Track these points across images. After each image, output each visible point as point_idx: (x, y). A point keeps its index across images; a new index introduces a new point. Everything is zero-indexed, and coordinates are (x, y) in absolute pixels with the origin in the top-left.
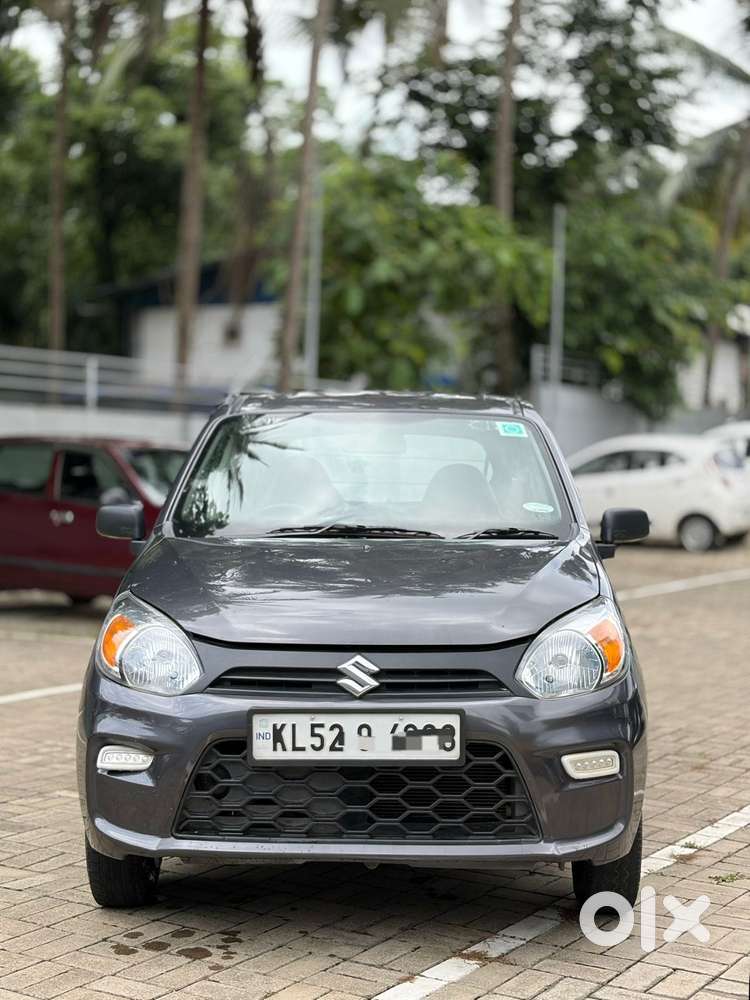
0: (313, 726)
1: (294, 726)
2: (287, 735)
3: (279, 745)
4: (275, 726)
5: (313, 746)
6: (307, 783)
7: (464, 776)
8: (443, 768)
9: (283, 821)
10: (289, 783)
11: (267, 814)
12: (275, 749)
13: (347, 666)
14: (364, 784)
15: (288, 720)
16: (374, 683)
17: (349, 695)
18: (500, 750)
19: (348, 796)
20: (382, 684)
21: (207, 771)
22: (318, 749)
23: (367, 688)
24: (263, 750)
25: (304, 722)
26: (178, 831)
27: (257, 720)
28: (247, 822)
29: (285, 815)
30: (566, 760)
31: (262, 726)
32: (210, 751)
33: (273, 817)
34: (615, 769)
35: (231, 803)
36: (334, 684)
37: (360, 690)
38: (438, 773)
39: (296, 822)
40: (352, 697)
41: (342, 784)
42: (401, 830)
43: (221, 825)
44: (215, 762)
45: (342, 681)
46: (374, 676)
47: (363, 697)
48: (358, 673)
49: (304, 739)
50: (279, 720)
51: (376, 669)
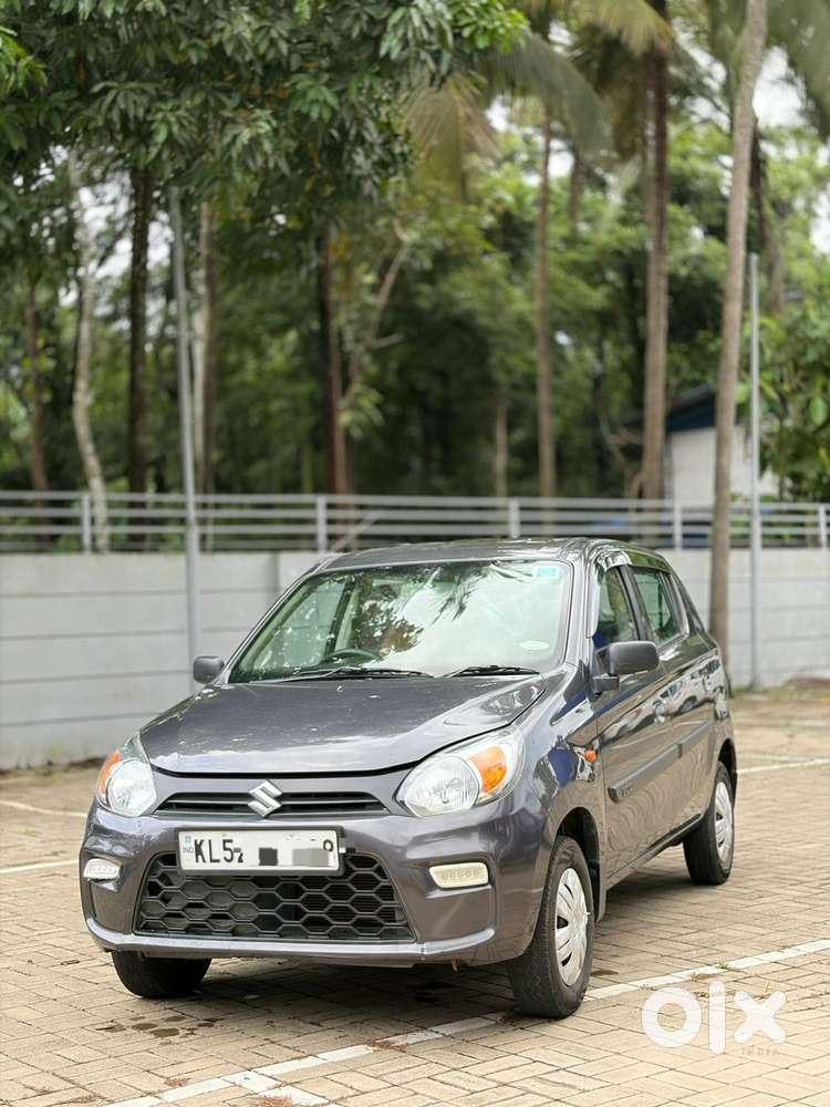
0: (225, 842)
1: (210, 841)
2: (205, 848)
3: (200, 857)
4: (196, 841)
5: (225, 858)
6: (229, 890)
7: (350, 886)
8: (332, 877)
9: (214, 921)
10: (215, 890)
11: (200, 916)
12: (197, 861)
13: (256, 791)
14: (271, 891)
15: (205, 836)
16: (277, 805)
17: (258, 816)
18: (376, 862)
19: (260, 901)
20: (283, 806)
21: (154, 879)
22: (229, 861)
23: (271, 809)
24: (188, 862)
25: (217, 838)
26: (137, 929)
27: (182, 836)
28: (186, 922)
29: (214, 917)
30: (433, 871)
31: (186, 843)
32: (155, 862)
33: (205, 918)
34: (485, 879)
35: (175, 906)
36: (246, 806)
37: (266, 811)
38: (329, 882)
39: (224, 923)
40: (259, 817)
41: (255, 891)
42: (302, 930)
43: (170, 925)
44: (159, 873)
45: (252, 804)
46: (278, 799)
47: (267, 817)
48: (265, 796)
49: (219, 853)
50: (198, 836)
51: (279, 793)
